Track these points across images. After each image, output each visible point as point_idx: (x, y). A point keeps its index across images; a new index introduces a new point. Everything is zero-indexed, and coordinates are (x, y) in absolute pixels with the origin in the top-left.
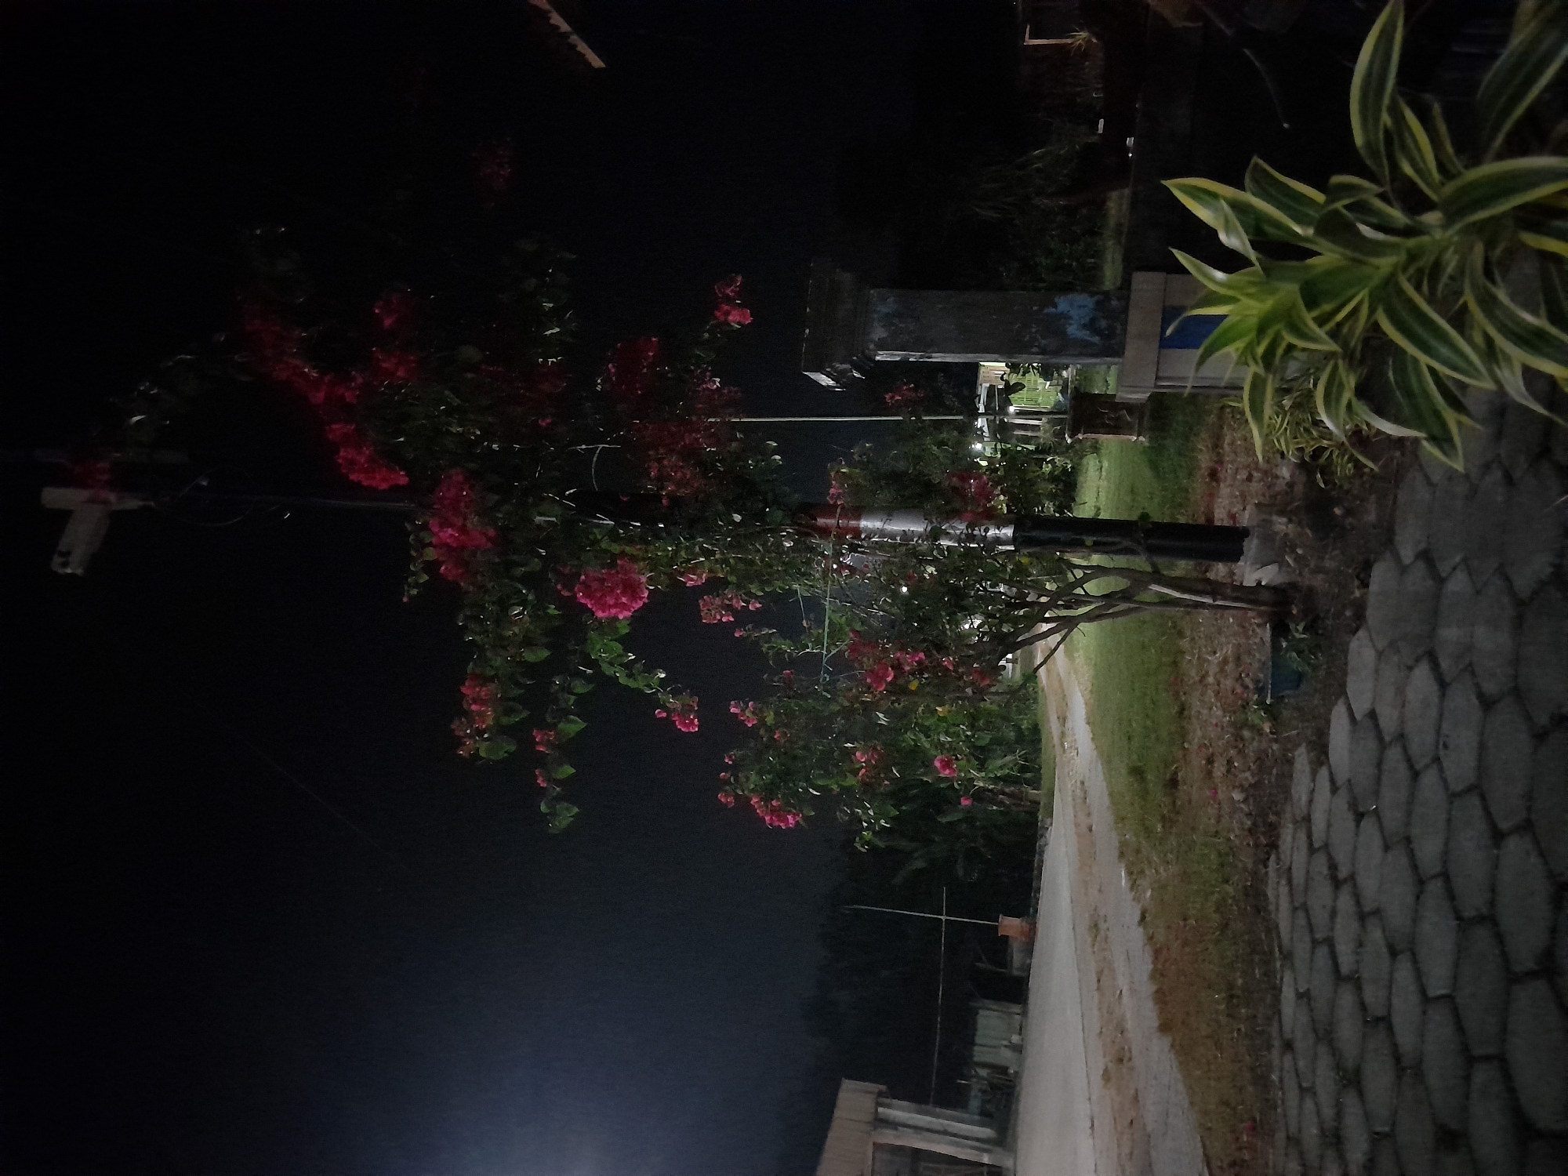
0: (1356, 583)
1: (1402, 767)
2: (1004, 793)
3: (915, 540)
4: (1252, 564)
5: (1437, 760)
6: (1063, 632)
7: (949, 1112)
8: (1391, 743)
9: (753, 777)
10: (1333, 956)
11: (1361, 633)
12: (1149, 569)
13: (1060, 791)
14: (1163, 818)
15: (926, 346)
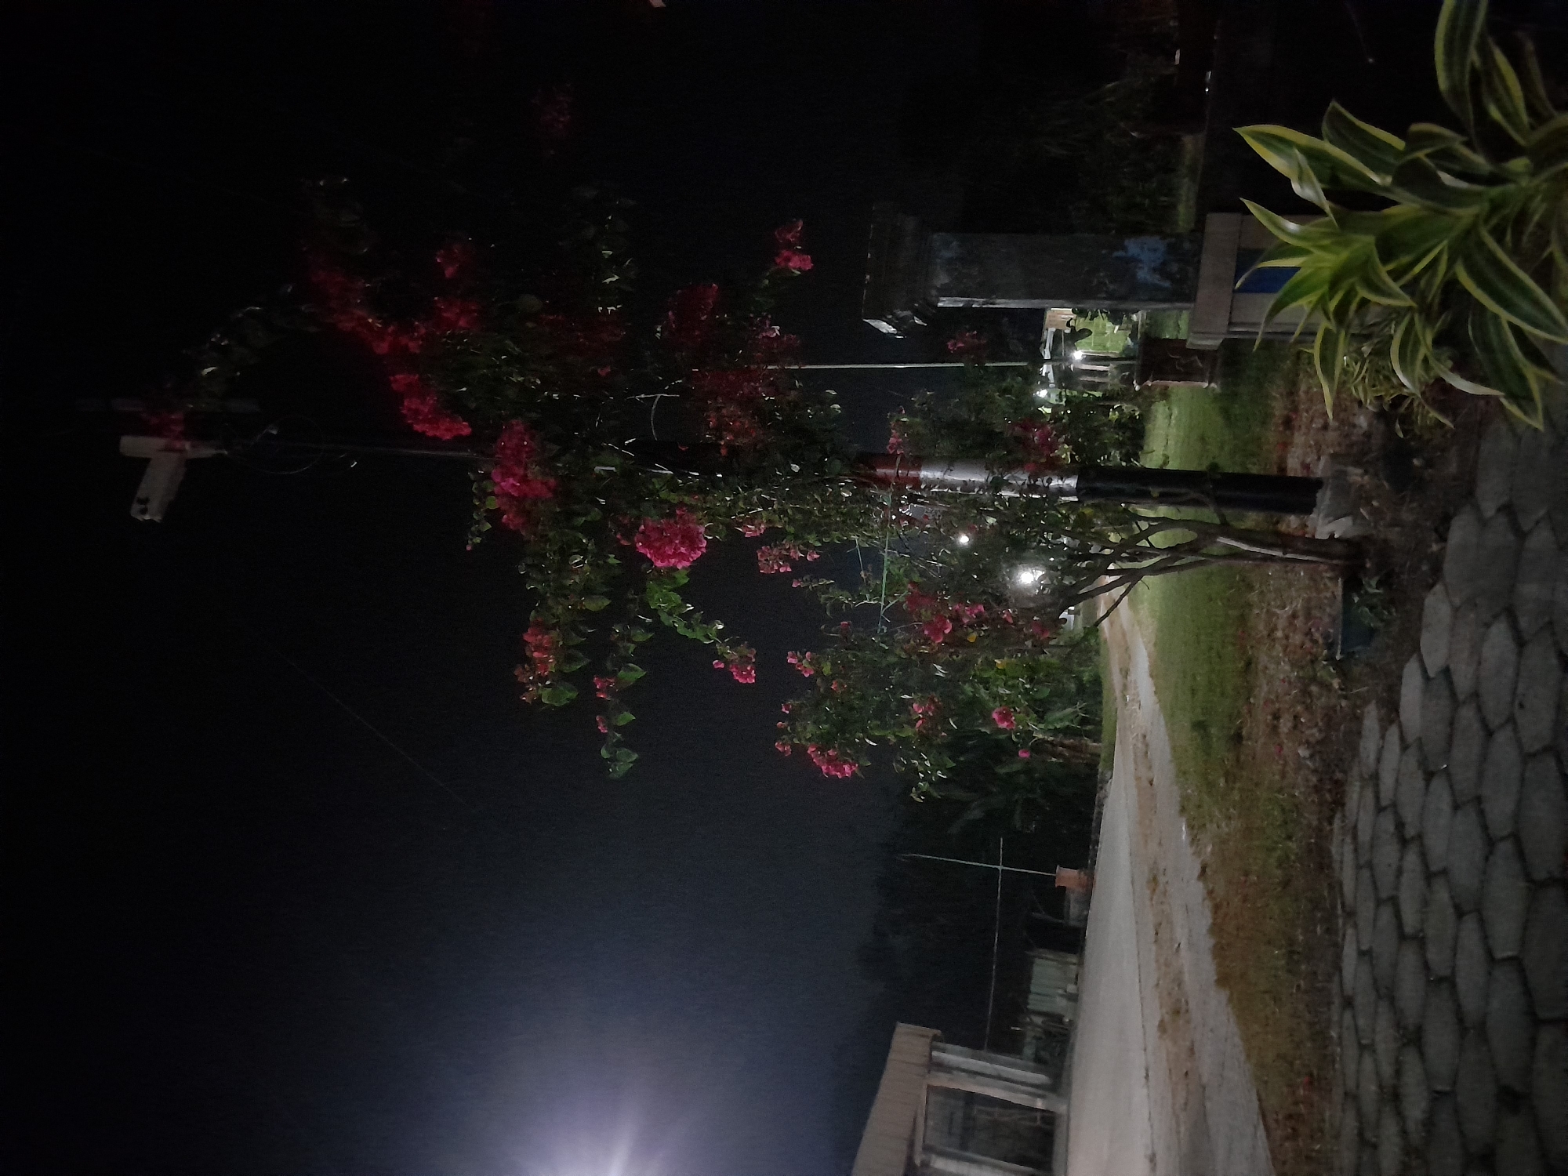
0: (1434, 536)
1: (1476, 726)
2: (1063, 745)
3: (976, 490)
4: (1327, 516)
5: (1511, 720)
6: (1128, 584)
7: (1002, 1057)
8: (1464, 703)
9: (811, 728)
10: (1398, 915)
11: (1438, 587)
12: (1217, 521)
13: (1121, 744)
14: (1227, 775)
15: (990, 292)
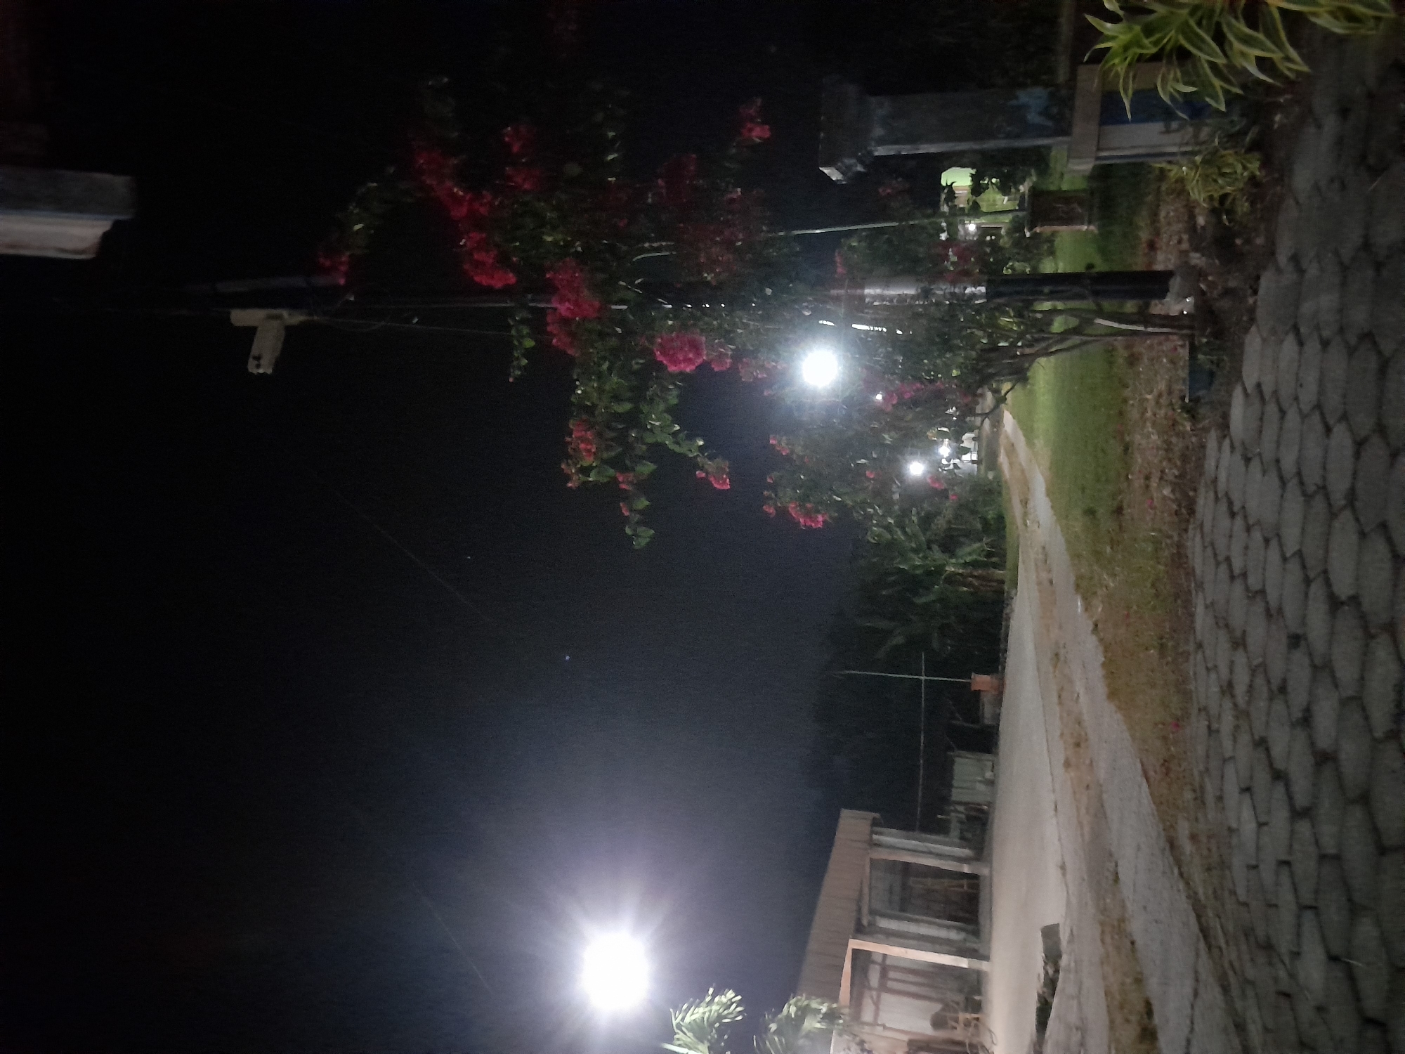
0: (1250, 291)
1: (1276, 413)
2: (972, 576)
3: (908, 301)
4: (1176, 298)
5: (1296, 398)
7: (934, 837)
8: (1269, 401)
9: (789, 491)
10: (1230, 566)
11: (1253, 329)
12: (1094, 308)
13: (1024, 563)
14: (1112, 542)
15: (913, 139)
